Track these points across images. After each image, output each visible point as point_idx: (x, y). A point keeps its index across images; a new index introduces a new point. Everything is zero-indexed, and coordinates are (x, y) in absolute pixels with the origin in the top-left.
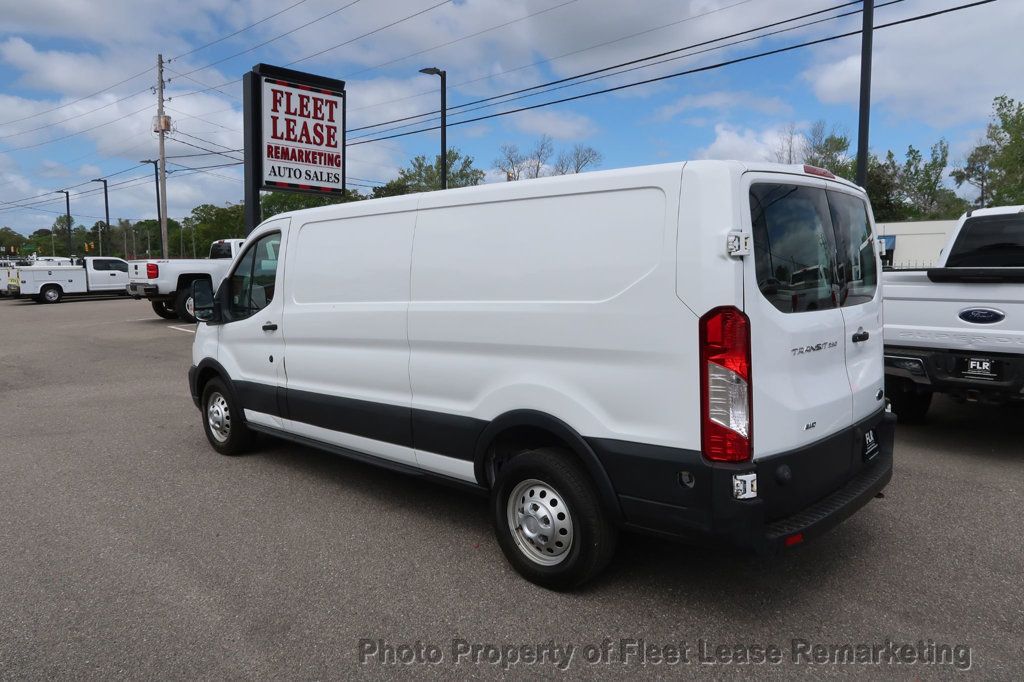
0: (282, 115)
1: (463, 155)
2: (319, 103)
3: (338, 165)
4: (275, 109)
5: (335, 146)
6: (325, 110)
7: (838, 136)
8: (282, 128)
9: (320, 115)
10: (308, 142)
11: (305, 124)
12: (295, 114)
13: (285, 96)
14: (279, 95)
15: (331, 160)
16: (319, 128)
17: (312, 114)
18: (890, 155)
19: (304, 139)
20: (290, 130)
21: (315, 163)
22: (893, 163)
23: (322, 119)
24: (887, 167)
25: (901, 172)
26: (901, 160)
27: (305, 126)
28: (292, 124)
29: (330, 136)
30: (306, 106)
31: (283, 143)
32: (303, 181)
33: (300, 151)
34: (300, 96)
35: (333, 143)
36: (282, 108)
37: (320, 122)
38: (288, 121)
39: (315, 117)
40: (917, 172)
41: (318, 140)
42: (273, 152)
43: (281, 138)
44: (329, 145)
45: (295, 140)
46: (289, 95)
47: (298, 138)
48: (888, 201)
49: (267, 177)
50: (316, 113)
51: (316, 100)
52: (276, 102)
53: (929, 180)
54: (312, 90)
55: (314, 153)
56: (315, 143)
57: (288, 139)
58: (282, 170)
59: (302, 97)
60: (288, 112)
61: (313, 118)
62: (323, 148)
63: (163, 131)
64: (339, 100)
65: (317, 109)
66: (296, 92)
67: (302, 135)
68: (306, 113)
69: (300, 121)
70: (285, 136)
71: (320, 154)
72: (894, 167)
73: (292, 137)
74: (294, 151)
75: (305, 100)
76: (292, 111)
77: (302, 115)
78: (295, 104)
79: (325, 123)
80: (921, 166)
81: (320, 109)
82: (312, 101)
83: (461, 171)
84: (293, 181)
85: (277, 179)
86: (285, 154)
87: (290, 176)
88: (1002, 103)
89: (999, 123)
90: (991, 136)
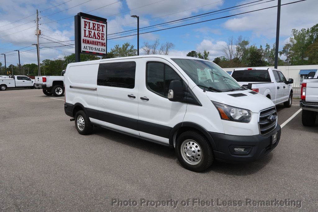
0: (87, 29)
1: (131, 45)
2: (99, 26)
3: (105, 46)
4: (85, 27)
5: (104, 40)
6: (101, 28)
7: (246, 40)
8: (87, 34)
9: (99, 30)
10: (96, 38)
11: (94, 32)
12: (91, 29)
13: (88, 23)
14: (86, 23)
15: (103, 44)
16: (99, 34)
17: (97, 29)
18: (261, 46)
19: (94, 37)
20: (90, 34)
21: (98, 45)
22: (262, 49)
23: (100, 31)
24: (260, 50)
25: (264, 52)
26: (264, 48)
27: (94, 33)
28: (90, 32)
29: (102, 37)
30: (95, 27)
31: (88, 39)
32: (94, 51)
33: (93, 41)
34: (93, 23)
35: (103, 39)
36: (87, 27)
37: (99, 32)
38: (89, 31)
39: (98, 30)
40: (269, 51)
41: (98, 38)
42: (85, 41)
43: (87, 37)
44: (102, 39)
45: (91, 38)
46: (89, 23)
47: (92, 37)
48: (260, 60)
49: (83, 49)
50: (98, 29)
51: (98, 25)
52: (85, 25)
53: (273, 54)
54: (97, 21)
55: (97, 42)
56: (98, 39)
57: (89, 37)
58: (87, 47)
59: (93, 24)
60: (89, 28)
61: (97, 30)
62: (100, 40)
63: (38, 35)
64: (105, 25)
65: (98, 28)
66: (92, 22)
67: (94, 36)
68: (95, 29)
69: (93, 31)
70: (88, 36)
71: (99, 42)
72: (262, 50)
73: (91, 36)
74: (91, 41)
75: (95, 25)
76: (91, 28)
77: (93, 29)
78: (91, 26)
79: (101, 32)
80: (270, 50)
81: (99, 28)
82: (97, 25)
83: (130, 50)
84: (91, 51)
85: (86, 50)
86: (88, 42)
87: (90, 49)
88: (294, 31)
89: (293, 37)
90: (292, 41)
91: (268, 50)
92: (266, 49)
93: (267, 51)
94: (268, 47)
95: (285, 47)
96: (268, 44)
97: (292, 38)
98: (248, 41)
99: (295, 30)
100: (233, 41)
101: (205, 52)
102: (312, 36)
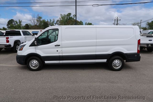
18: (48, 20)
88: (61, 15)
89: (61, 17)
90: (60, 19)
91: (51, 22)
95: (57, 21)
98: (41, 17)
100: (35, 16)
101: (19, 21)
102: (67, 18)
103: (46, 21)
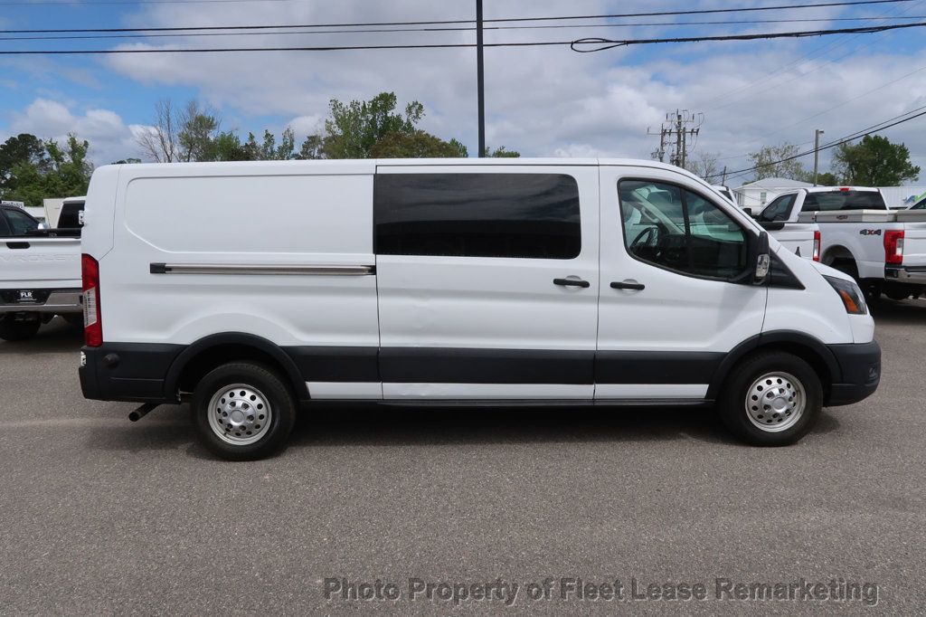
7: (207, 115)
18: (252, 137)
26: (260, 142)
88: (336, 105)
89: (334, 120)
90: (329, 129)
91: (271, 148)
92: (266, 145)
93: (269, 150)
94: (269, 141)
95: (307, 143)
96: (270, 132)
97: (331, 123)
98: (213, 119)
99: (336, 102)
100: (172, 114)
101: (73, 142)
102: (373, 122)
103: (239, 142)
